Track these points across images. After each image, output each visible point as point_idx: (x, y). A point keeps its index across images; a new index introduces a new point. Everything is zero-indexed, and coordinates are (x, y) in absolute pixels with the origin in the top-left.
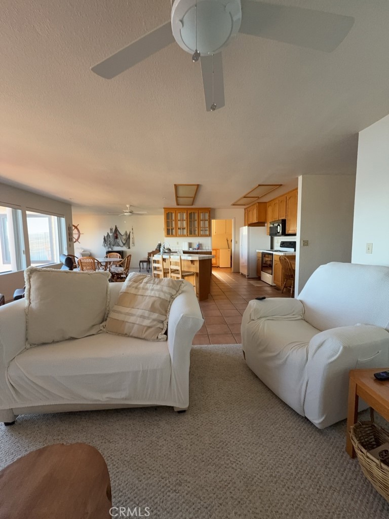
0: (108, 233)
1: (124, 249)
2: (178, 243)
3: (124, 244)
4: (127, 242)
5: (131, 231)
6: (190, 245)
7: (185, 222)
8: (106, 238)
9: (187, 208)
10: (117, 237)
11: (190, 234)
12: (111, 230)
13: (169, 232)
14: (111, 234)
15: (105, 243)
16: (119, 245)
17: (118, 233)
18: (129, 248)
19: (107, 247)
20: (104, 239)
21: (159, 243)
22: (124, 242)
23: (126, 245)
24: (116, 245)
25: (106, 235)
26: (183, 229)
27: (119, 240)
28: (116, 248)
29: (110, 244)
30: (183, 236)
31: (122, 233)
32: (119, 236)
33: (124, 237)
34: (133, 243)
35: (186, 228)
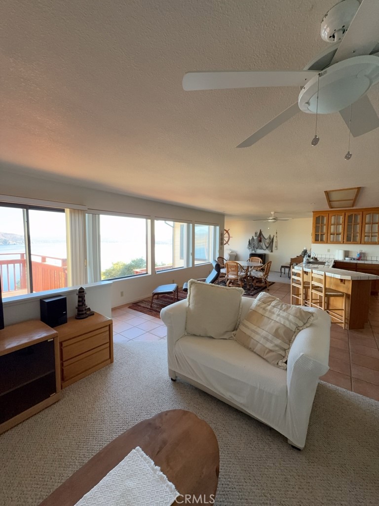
0: (253, 237)
1: (267, 252)
2: (329, 251)
3: (267, 248)
4: (270, 246)
5: (275, 235)
6: (347, 254)
7: (341, 226)
8: (251, 241)
9: (345, 210)
10: (260, 241)
11: (347, 241)
12: (256, 233)
13: (318, 238)
14: (255, 238)
15: (250, 246)
16: (262, 248)
17: (262, 237)
18: (272, 251)
19: (251, 250)
20: (249, 242)
21: (305, 249)
22: (267, 246)
23: (269, 248)
24: (260, 247)
25: (251, 239)
26: (337, 234)
27: (263, 244)
28: (259, 251)
29: (254, 247)
30: (337, 242)
31: (266, 236)
32: (262, 240)
33: (268, 241)
34: (276, 247)
35: (342, 234)
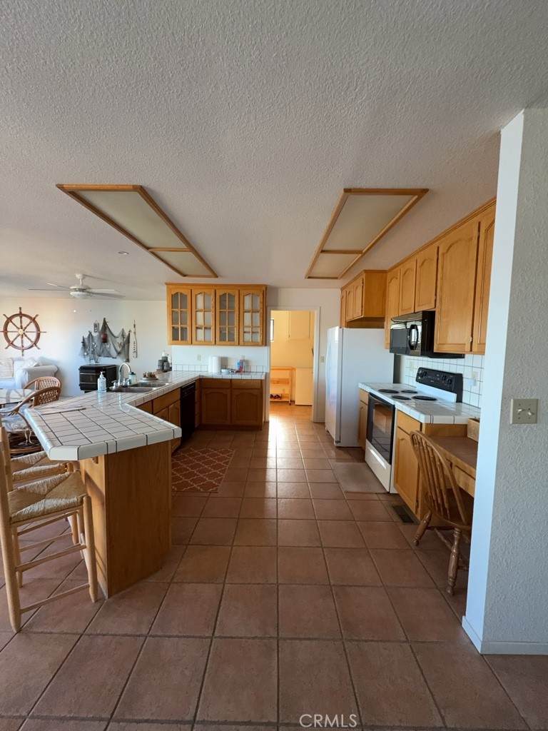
0: (90, 333)
1: (119, 362)
2: (199, 358)
3: (119, 353)
4: (125, 349)
5: (133, 330)
6: (223, 363)
7: (210, 314)
8: (86, 341)
9: (216, 285)
10: (105, 340)
11: (220, 340)
12: (96, 326)
13: (178, 335)
14: (95, 335)
15: (85, 351)
16: (109, 355)
17: (108, 333)
18: (128, 360)
19: (88, 358)
20: (83, 342)
22: (119, 349)
23: (122, 355)
24: (105, 353)
25: (86, 336)
26: (205, 328)
27: (112, 347)
28: (105, 361)
29: (93, 352)
30: (205, 343)
31: (116, 332)
32: (109, 339)
33: (119, 340)
34: (136, 352)
35: (213, 328)
